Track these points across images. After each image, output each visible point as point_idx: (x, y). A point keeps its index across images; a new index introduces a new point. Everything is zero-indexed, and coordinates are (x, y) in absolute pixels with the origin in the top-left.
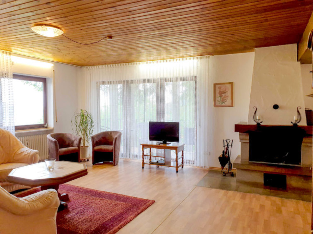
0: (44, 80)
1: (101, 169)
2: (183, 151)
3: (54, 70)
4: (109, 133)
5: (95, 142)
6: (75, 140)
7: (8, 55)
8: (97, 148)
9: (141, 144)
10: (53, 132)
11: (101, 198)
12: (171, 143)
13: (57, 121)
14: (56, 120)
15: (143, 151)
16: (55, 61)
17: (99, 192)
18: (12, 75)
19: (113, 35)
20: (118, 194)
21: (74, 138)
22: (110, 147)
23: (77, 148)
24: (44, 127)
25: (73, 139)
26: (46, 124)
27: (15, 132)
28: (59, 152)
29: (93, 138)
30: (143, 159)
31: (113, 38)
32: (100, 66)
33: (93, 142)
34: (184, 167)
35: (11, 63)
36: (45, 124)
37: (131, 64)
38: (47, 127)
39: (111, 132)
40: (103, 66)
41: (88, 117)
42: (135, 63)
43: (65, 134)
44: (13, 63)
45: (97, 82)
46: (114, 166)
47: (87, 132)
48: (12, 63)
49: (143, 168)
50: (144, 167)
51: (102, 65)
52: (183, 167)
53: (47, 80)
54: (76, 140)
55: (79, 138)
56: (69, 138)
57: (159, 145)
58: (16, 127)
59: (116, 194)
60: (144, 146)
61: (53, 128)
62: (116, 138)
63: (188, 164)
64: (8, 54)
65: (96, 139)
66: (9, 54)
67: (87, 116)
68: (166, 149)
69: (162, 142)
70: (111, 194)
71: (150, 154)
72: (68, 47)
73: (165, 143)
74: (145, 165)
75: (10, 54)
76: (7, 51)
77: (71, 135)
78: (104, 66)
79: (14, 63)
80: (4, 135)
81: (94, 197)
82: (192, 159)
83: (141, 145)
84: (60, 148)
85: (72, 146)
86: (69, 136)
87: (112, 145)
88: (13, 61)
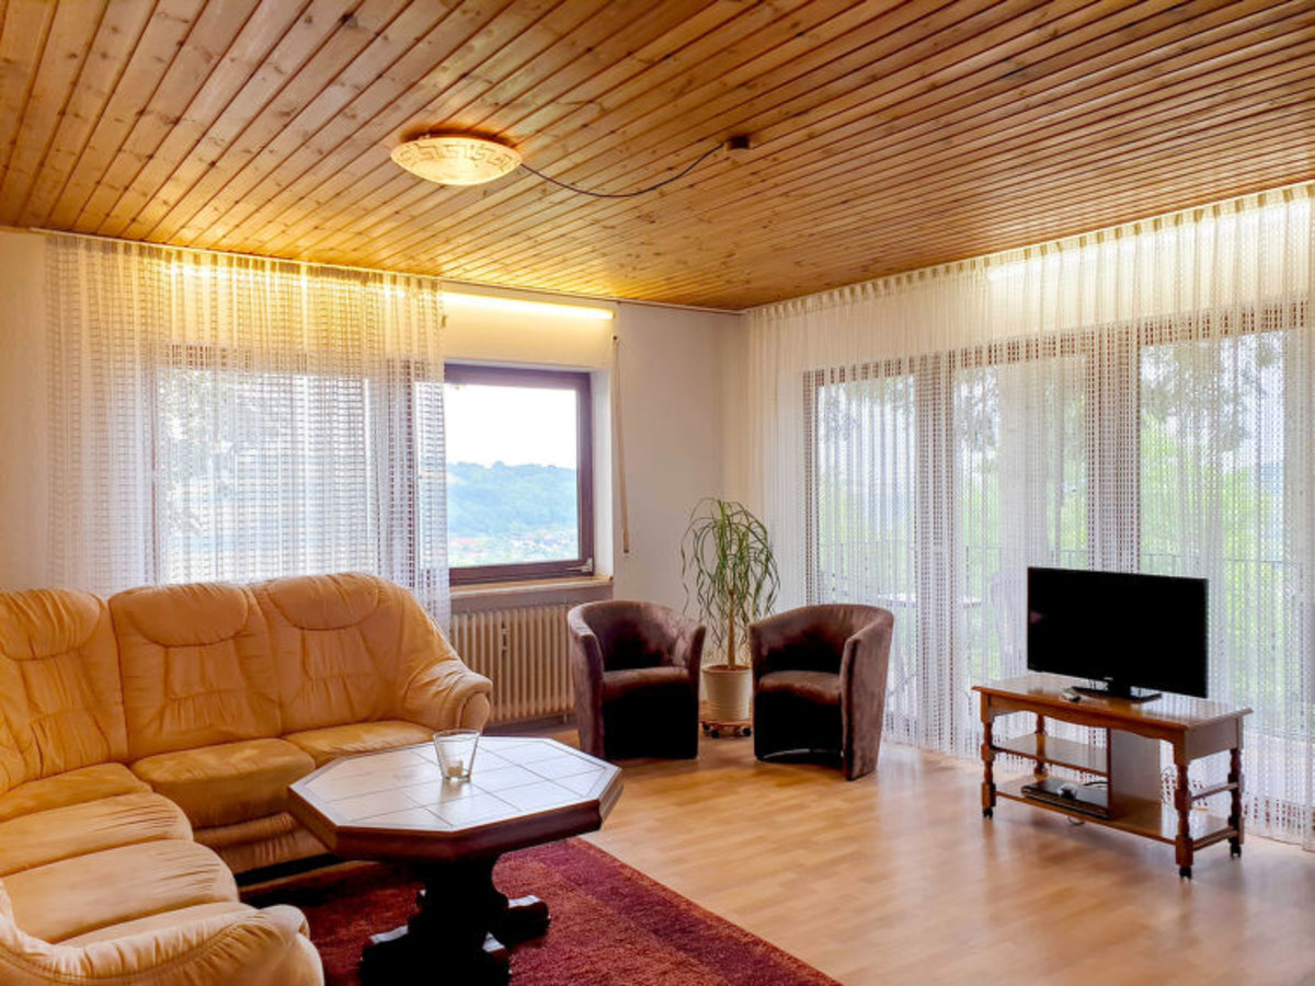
0: (582, 381)
1: (780, 785)
2: (1235, 753)
3: (615, 338)
4: (841, 614)
5: (765, 652)
6: (678, 637)
7: (426, 294)
8: (770, 681)
9: (975, 688)
10: (612, 597)
11: (682, 955)
12: (1158, 696)
13: (626, 551)
14: (624, 547)
15: (988, 727)
16: (615, 296)
17: (696, 914)
18: (442, 368)
19: (748, 127)
20: (775, 949)
21: (674, 626)
22: (833, 686)
23: (685, 672)
24: (579, 574)
25: (674, 632)
26: (590, 561)
27: (451, 591)
28: (605, 685)
29: (756, 633)
30: (989, 765)
31: (752, 145)
32: (810, 301)
33: (756, 650)
34: (1243, 847)
35: (436, 321)
36: (582, 562)
37: (948, 270)
38: (591, 574)
39: (850, 610)
40: (820, 298)
41: (751, 538)
42: (967, 262)
43: (648, 606)
44: (444, 318)
45: (807, 377)
46: (850, 778)
47: (745, 605)
48: (440, 319)
49: (988, 812)
50: (994, 809)
51: (817, 294)
52: (1236, 848)
53: (592, 377)
54: (684, 638)
55: (693, 628)
56: (659, 627)
57: (1077, 700)
58: (453, 572)
59: (765, 944)
60: (993, 699)
61: (611, 579)
62: (856, 643)
63: (1279, 831)
64: (427, 287)
65: (774, 640)
66: (429, 285)
67: (748, 528)
68: (1113, 731)
69: (1101, 685)
70: (746, 940)
71: (1041, 750)
72: (605, 227)
73: (1119, 692)
74: (1000, 801)
75: (434, 286)
76: (420, 276)
77: (667, 610)
78: (825, 296)
79: (447, 321)
80: (382, 606)
81: (654, 942)
82: (1303, 801)
83: (979, 693)
84: (608, 669)
85: (670, 663)
86: (660, 616)
87: (836, 671)
88: (446, 313)
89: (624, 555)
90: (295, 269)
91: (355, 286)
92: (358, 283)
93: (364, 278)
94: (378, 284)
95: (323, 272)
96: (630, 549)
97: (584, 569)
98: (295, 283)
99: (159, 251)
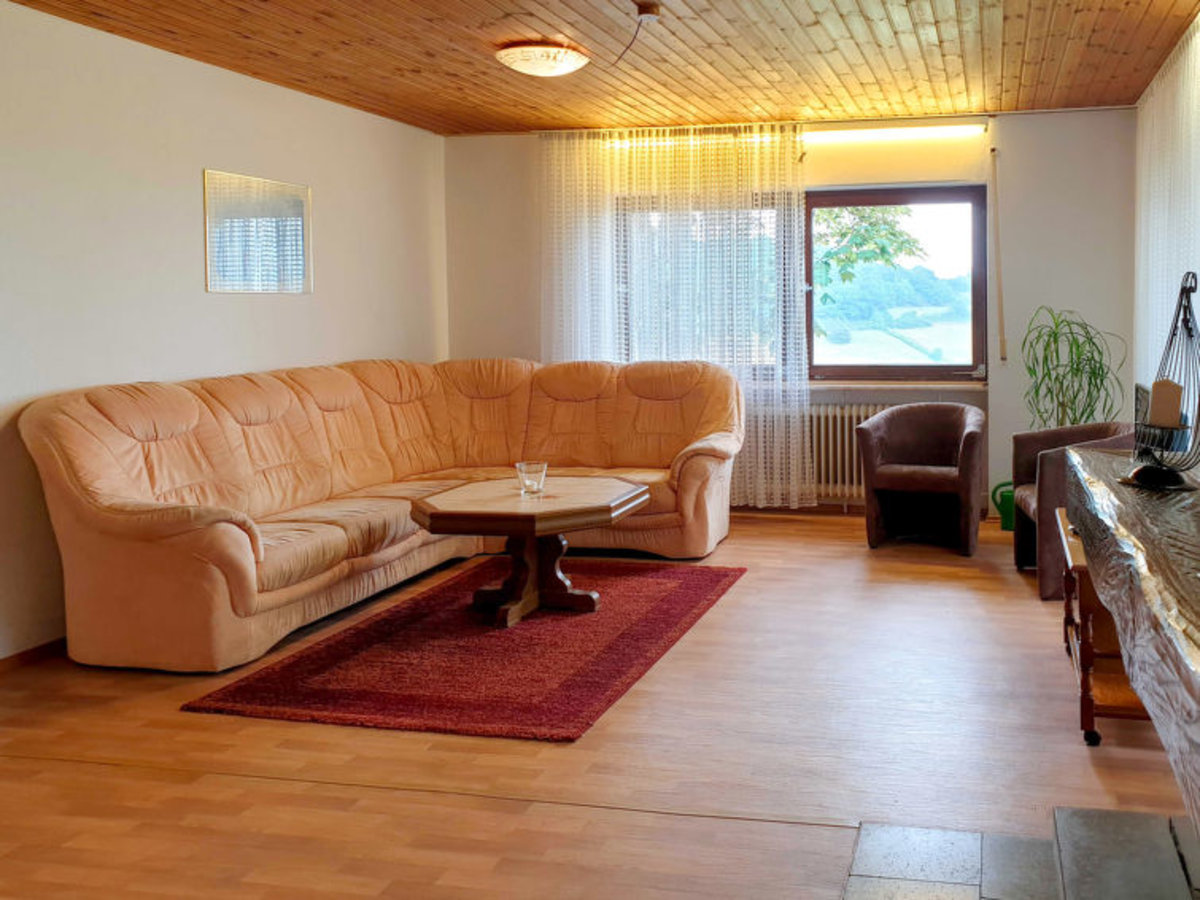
0: (976, 194)
3: (993, 150)
7: (788, 136)
13: (1004, 359)
14: (1002, 354)
24: (970, 378)
35: (795, 158)
36: (975, 367)
38: (983, 380)
44: (804, 154)
48: (799, 155)
53: (988, 188)
64: (788, 131)
66: (791, 128)
75: (794, 129)
76: (782, 123)
79: (805, 157)
87: (1034, 482)
88: (805, 149)
89: (1001, 362)
90: (685, 132)
91: (728, 138)
92: (731, 136)
93: (735, 131)
94: (748, 134)
95: (706, 131)
96: (1008, 357)
97: (975, 374)
98: (686, 143)
99: (599, 133)
